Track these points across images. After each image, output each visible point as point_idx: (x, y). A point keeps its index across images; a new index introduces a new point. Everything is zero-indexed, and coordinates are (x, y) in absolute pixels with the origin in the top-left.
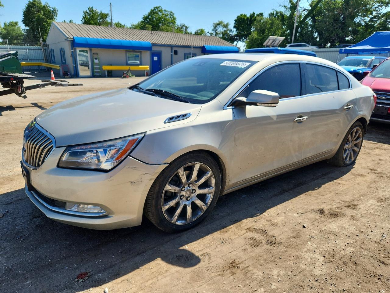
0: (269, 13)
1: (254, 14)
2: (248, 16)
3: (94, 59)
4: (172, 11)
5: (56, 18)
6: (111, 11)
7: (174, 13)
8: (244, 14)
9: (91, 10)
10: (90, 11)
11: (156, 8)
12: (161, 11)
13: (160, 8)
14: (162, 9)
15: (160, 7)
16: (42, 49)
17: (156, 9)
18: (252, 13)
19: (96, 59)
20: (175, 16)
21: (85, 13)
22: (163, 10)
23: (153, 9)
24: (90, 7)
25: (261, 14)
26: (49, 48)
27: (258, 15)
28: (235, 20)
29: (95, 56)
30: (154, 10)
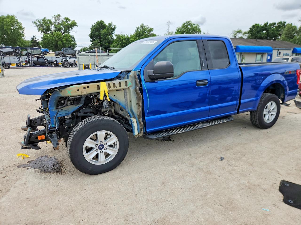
5: (114, 33)
7: (199, 25)
9: (142, 26)
12: (191, 25)
14: (191, 23)
15: (190, 21)
21: (138, 28)
23: (185, 23)
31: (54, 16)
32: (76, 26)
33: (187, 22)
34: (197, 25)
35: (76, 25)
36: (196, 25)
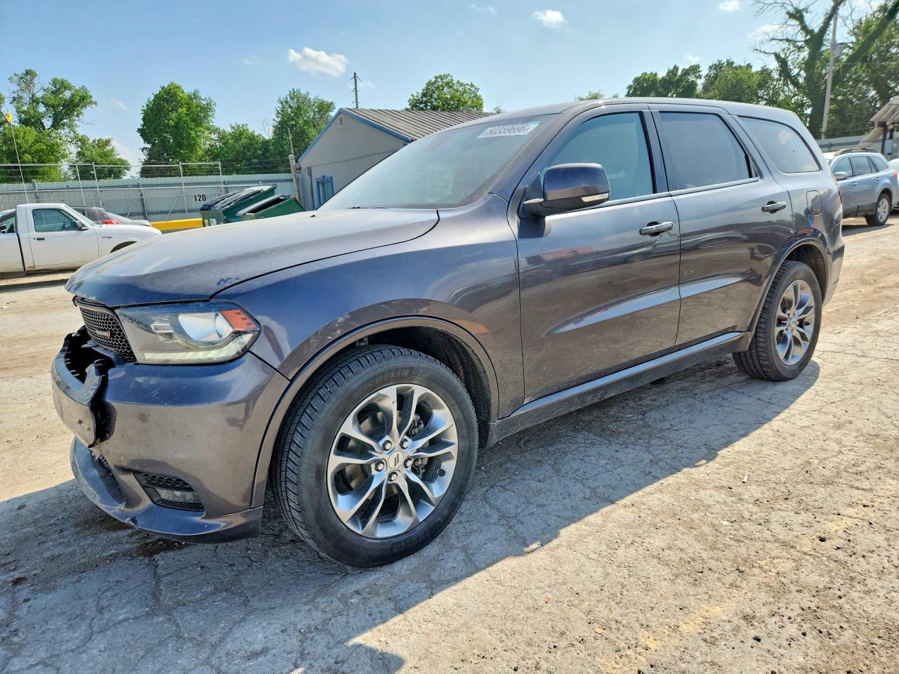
0: (711, 64)
1: (676, 68)
2: (662, 74)
4: (474, 84)
5: (212, 119)
6: (356, 92)
7: (477, 86)
8: (649, 73)
9: (294, 95)
10: (292, 99)
11: (440, 77)
12: (450, 85)
13: (449, 78)
14: (452, 80)
15: (448, 75)
16: (294, 180)
17: (439, 80)
18: (671, 68)
20: (478, 94)
21: (284, 103)
22: (455, 82)
23: (433, 80)
24: (293, 90)
25: (695, 69)
26: (311, 176)
27: (686, 73)
30: (435, 83)
31: (15, 75)
32: (94, 106)
33: (436, 78)
34: (472, 86)
35: (90, 103)
36: (468, 87)
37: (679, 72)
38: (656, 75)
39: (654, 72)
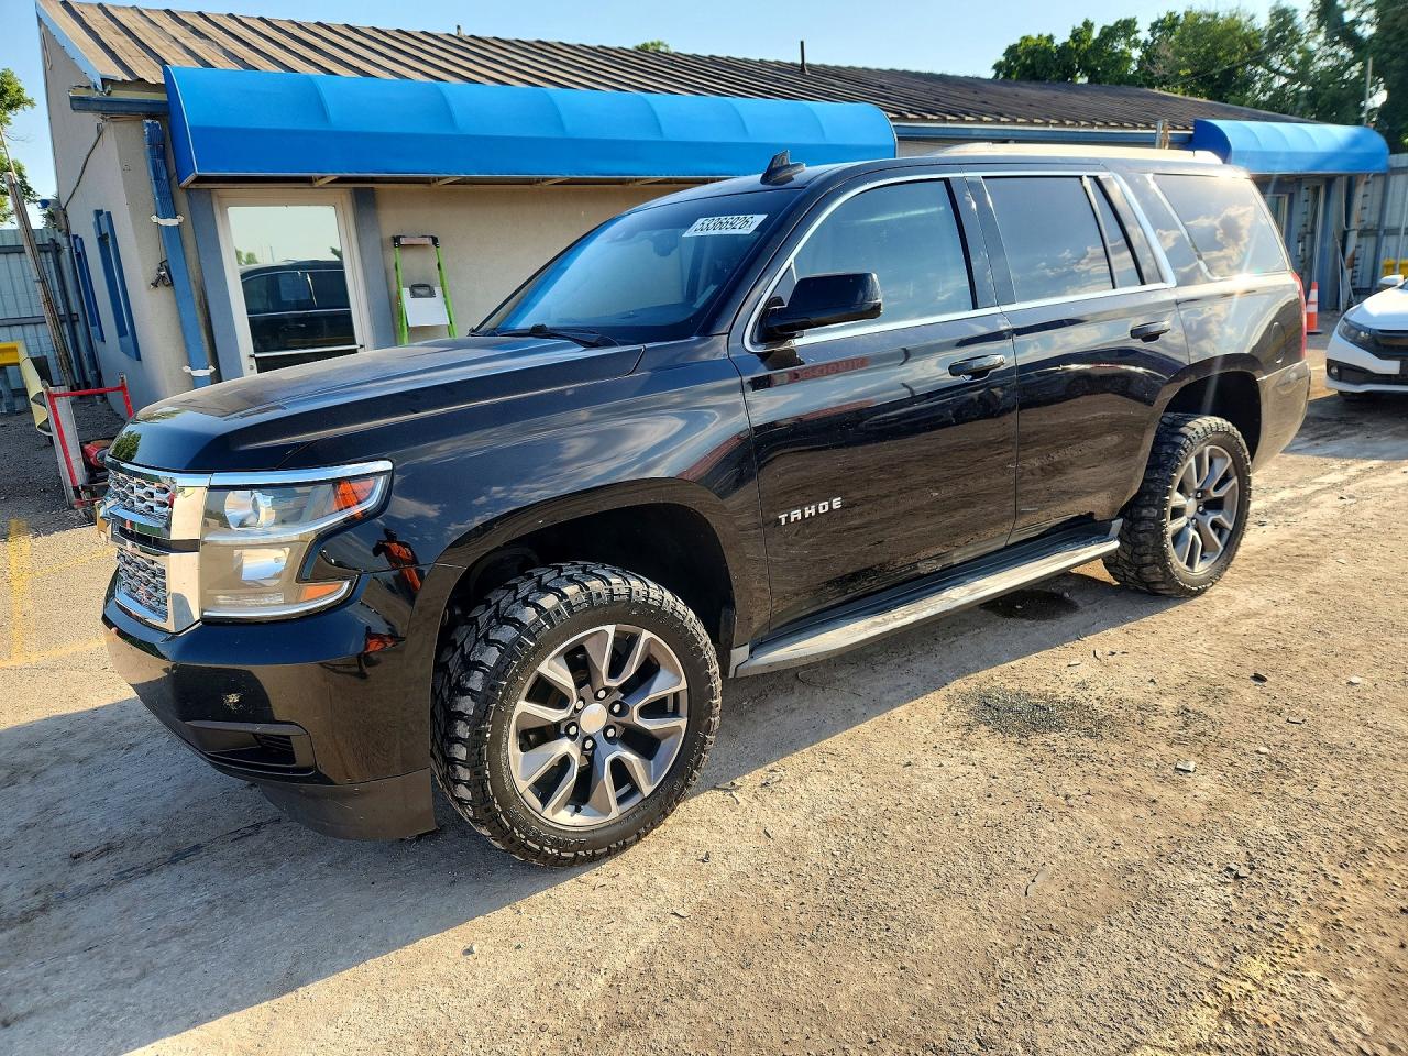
0: (1155, 20)
1: (1088, 26)
3: (406, 292)
8: (1035, 36)
16: (27, 249)
18: (1079, 25)
19: (421, 289)
25: (1127, 27)
27: (1109, 34)
28: (995, 67)
29: (412, 264)
32: (27, 107)
35: (25, 102)
37: (1095, 34)
38: (1050, 39)
39: (1045, 35)
